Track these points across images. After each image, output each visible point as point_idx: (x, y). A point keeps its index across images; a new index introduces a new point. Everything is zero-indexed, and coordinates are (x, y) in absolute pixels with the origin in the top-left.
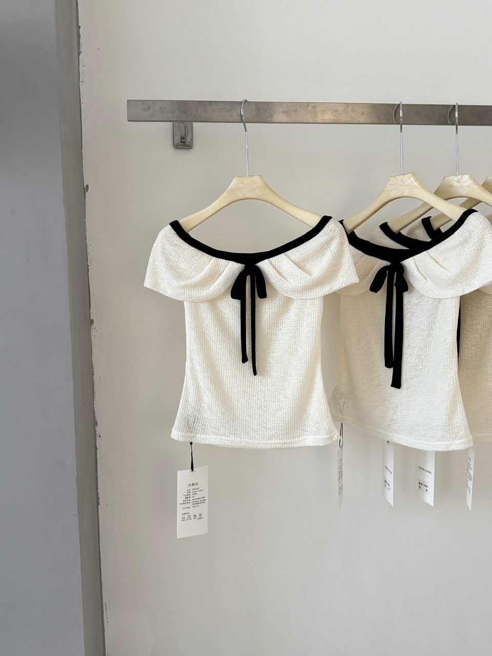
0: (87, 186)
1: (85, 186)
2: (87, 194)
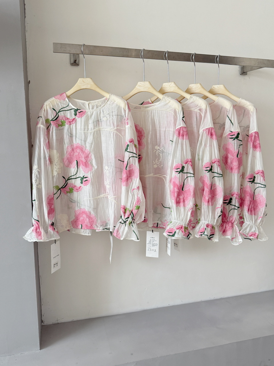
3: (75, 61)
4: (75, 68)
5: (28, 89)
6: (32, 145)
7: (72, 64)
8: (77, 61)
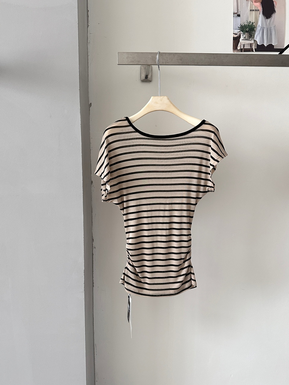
0: (91, 103)
1: (89, 104)
2: (90, 108)
3: (146, 77)
4: (146, 85)
5: (89, 113)
6: (92, 182)
7: (143, 81)
8: (149, 77)
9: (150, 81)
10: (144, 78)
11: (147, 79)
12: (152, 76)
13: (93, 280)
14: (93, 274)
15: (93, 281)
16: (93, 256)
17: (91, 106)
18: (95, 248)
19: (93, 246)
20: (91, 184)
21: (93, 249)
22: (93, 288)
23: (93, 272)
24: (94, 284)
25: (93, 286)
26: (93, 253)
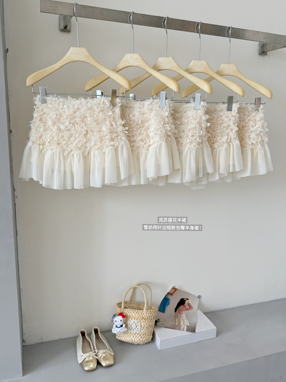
0: (8, 49)
1: (6, 49)
2: (7, 54)
3: (66, 27)
4: (65, 35)
5: (6, 59)
6: (11, 131)
7: (62, 30)
8: (68, 27)
9: (69, 31)
10: (63, 28)
11: (65, 29)
12: (70, 27)
13: (16, 229)
14: (16, 223)
15: (17, 231)
16: (15, 206)
17: (8, 52)
18: (17, 197)
19: (14, 196)
20: (11, 133)
21: (15, 199)
22: (17, 237)
23: (16, 221)
24: (18, 233)
25: (17, 234)
26: (15, 203)
